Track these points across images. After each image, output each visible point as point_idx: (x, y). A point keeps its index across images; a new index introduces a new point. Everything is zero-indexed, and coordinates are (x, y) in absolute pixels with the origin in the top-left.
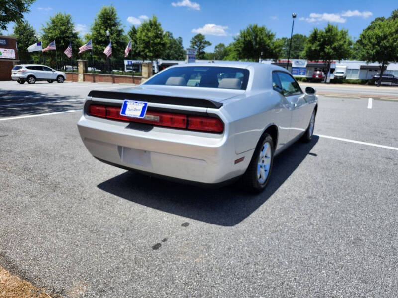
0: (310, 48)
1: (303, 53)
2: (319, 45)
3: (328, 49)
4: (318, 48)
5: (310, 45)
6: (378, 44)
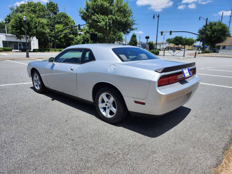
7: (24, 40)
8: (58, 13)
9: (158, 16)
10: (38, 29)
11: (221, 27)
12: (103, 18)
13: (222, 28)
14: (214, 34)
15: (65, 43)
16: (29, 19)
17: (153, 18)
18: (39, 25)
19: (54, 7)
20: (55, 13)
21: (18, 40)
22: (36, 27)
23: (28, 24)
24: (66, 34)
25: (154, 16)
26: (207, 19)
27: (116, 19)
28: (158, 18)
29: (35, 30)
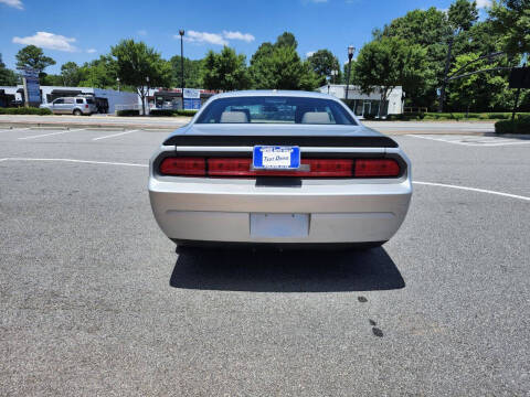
0: (208, 75)
1: (200, 81)
2: (218, 72)
3: (228, 77)
4: (218, 75)
5: (207, 71)
6: (279, 72)
7: (375, 96)
8: (474, 24)
10: (405, 68)
15: (476, 98)
16: (388, 49)
18: (408, 61)
19: (466, 13)
20: (466, 27)
21: (364, 97)
22: (401, 66)
23: (386, 62)
24: (481, 74)
29: (398, 73)
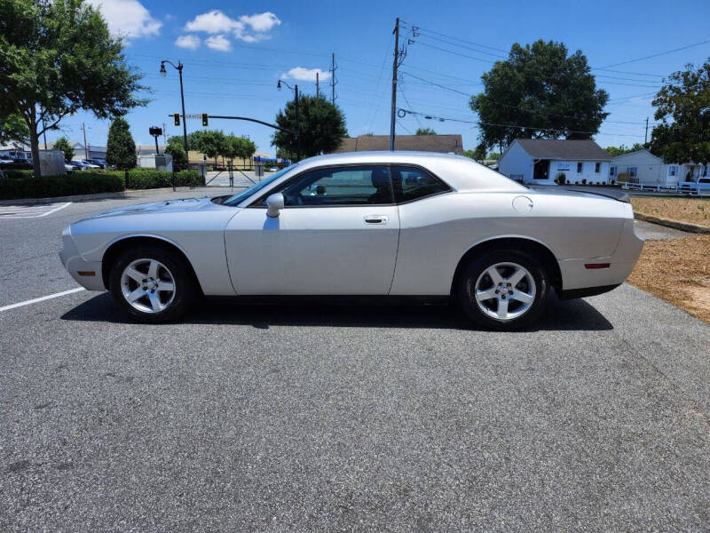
9: (180, 68)
11: (327, 111)
12: (24, 58)
13: (330, 113)
14: (315, 129)
17: (161, 71)
25: (163, 67)
26: (296, 89)
27: (80, 64)
28: (181, 73)
